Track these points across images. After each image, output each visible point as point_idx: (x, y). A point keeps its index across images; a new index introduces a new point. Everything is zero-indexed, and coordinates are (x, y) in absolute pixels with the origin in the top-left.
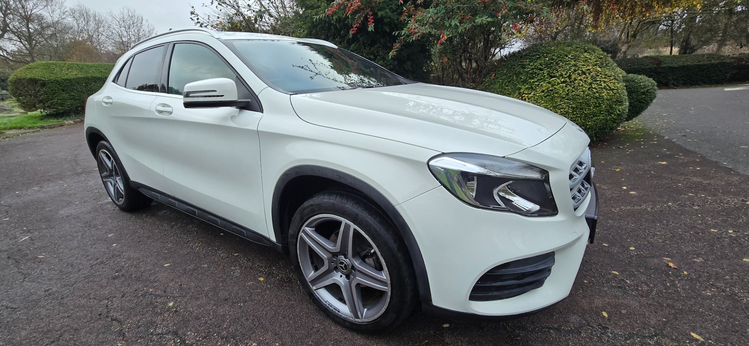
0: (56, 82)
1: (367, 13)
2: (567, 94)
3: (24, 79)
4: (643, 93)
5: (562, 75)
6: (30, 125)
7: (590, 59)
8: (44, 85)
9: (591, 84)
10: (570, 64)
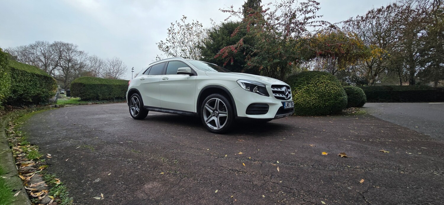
0: (90, 85)
1: (231, 58)
2: (315, 91)
3: (77, 83)
4: (356, 94)
5: (312, 83)
6: (74, 103)
7: (326, 78)
8: (84, 86)
9: (325, 87)
10: (316, 79)
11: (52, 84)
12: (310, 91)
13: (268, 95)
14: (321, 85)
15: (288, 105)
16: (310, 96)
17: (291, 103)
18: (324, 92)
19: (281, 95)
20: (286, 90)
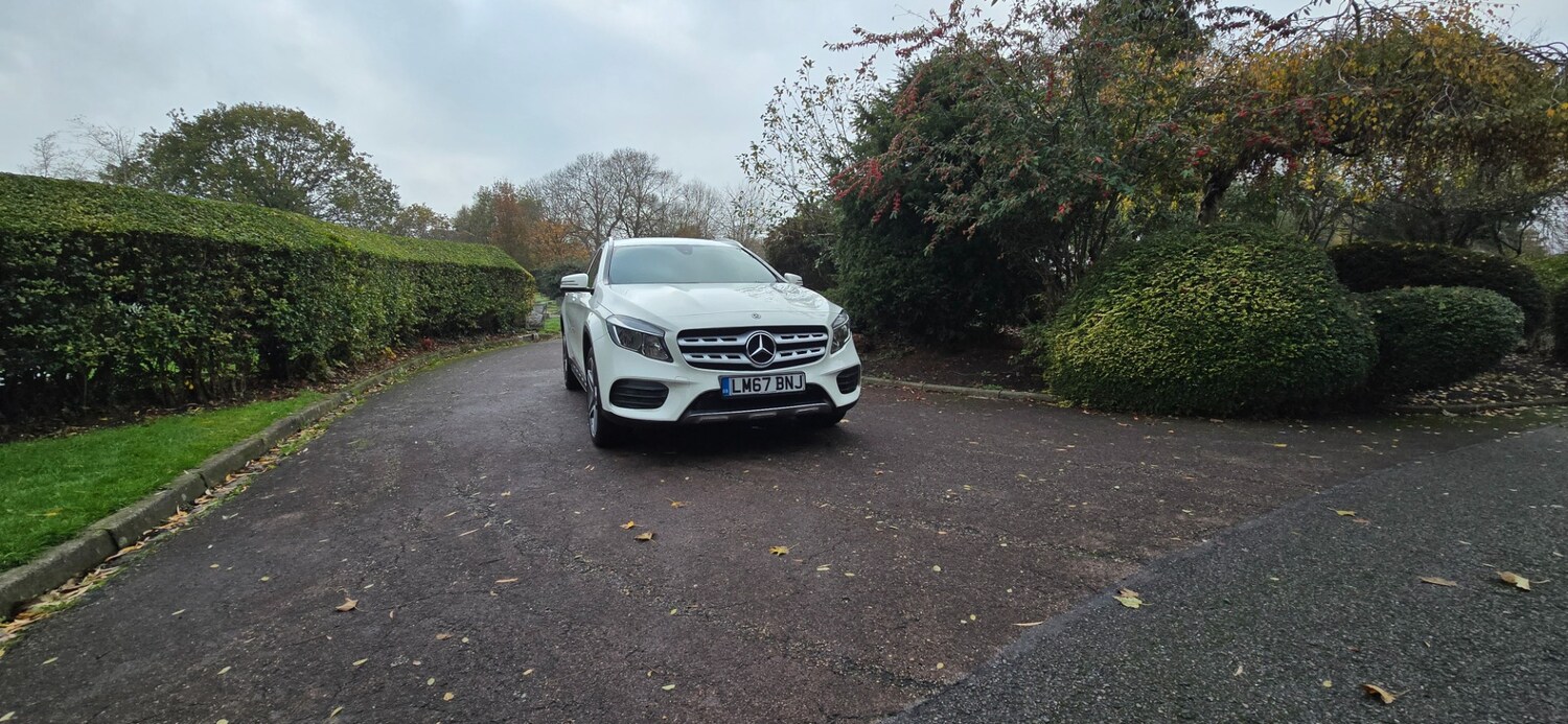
1: (895, 195)
2: (1161, 316)
5: (1160, 283)
11: (524, 286)
12: (1141, 316)
13: (670, 359)
14: (1195, 292)
15: (754, 385)
16: (1138, 336)
17: (773, 379)
18: (1198, 320)
19: (724, 359)
20: (754, 343)
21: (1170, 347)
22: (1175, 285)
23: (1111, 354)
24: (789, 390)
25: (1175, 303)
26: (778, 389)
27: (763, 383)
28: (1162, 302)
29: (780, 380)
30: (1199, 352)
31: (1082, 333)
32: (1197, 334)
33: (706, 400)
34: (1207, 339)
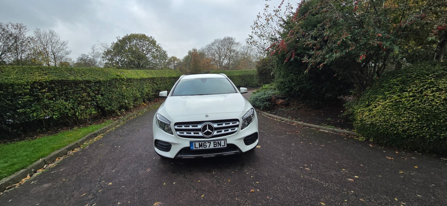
12: (401, 105)
13: (172, 133)
14: (434, 96)
15: (204, 145)
16: (399, 115)
17: (212, 143)
18: (435, 110)
19: (192, 134)
20: (204, 128)
21: (417, 122)
22: (421, 92)
23: (385, 121)
24: (219, 147)
25: (421, 101)
26: (214, 146)
27: (208, 144)
28: (414, 100)
29: (215, 143)
30: (435, 125)
31: (370, 110)
32: (434, 117)
33: (185, 150)
34: (441, 120)
